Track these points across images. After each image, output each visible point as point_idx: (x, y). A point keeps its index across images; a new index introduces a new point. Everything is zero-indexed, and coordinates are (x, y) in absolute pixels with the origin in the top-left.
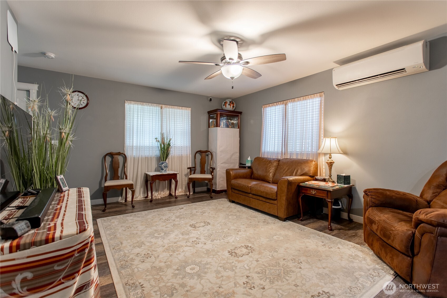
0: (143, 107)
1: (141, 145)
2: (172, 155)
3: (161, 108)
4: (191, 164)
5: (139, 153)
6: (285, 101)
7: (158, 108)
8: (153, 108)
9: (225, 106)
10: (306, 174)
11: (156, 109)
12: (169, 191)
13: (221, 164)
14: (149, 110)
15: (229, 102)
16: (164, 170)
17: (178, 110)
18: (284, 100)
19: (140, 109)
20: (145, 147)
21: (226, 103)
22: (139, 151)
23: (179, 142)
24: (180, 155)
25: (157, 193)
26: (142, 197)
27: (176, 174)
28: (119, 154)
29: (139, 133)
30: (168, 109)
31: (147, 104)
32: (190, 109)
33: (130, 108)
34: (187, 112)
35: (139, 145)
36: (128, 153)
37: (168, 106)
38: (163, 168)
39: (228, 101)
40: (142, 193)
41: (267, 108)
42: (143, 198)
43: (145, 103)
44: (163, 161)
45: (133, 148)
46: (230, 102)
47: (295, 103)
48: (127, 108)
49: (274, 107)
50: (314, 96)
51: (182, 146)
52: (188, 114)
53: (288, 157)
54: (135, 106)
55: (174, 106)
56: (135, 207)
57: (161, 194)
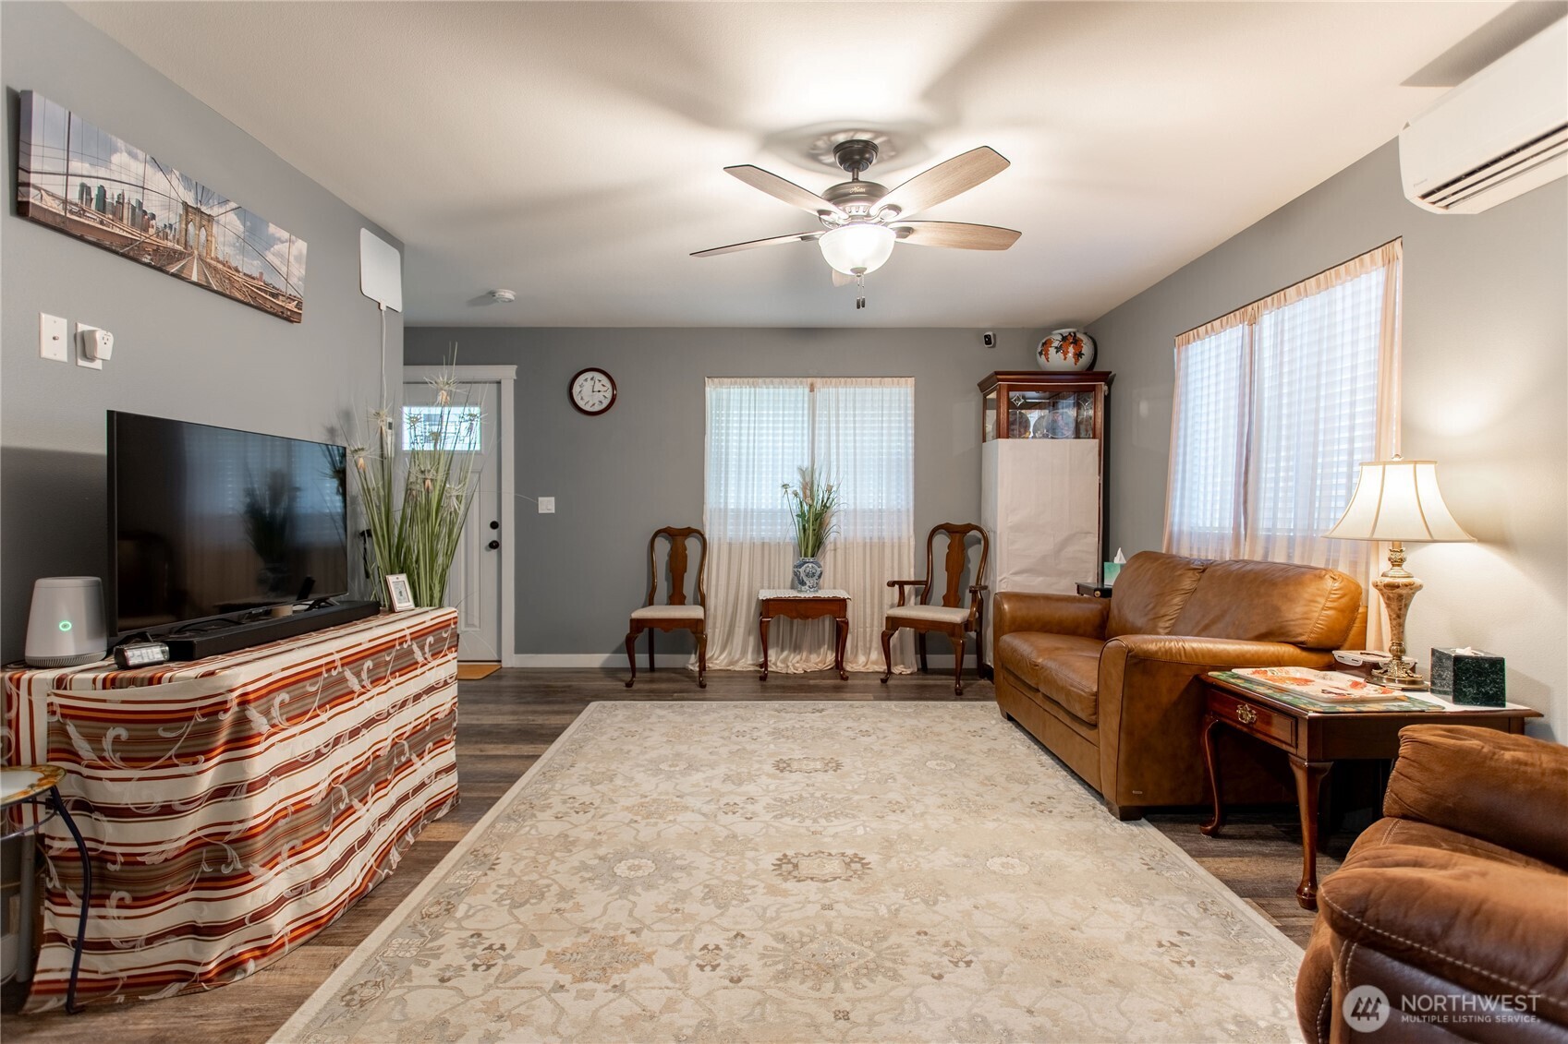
0: (755, 391)
1: (750, 507)
2: (835, 539)
3: (812, 390)
4: (912, 570)
5: (745, 530)
6: (1250, 307)
7: (800, 390)
8: (787, 390)
9: (1043, 356)
10: (1283, 634)
11: (797, 395)
12: (834, 655)
13: (1016, 574)
14: (774, 400)
15: (1060, 338)
16: (806, 584)
17: (869, 390)
18: (1244, 307)
19: (745, 398)
20: (760, 512)
21: (1047, 344)
22: (745, 525)
23: (872, 495)
24: (876, 540)
25: (798, 657)
26: (751, 662)
27: (844, 601)
28: (689, 532)
29: (744, 469)
30: (833, 390)
31: (768, 380)
32: (911, 381)
33: (719, 400)
34: (899, 394)
35: (742, 507)
36: (711, 533)
37: (834, 379)
38: (805, 579)
39: (1056, 339)
40: (750, 649)
41: (1190, 346)
42: (753, 665)
43: (760, 380)
44: (806, 555)
45: (726, 515)
46: (1064, 339)
47: (1287, 311)
48: (711, 400)
49: (1213, 337)
50: (1362, 263)
51: (881, 511)
52: (902, 398)
53: (1258, 558)
54: (732, 390)
55: (854, 379)
56: (707, 688)
57: (807, 660)
